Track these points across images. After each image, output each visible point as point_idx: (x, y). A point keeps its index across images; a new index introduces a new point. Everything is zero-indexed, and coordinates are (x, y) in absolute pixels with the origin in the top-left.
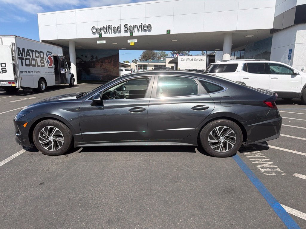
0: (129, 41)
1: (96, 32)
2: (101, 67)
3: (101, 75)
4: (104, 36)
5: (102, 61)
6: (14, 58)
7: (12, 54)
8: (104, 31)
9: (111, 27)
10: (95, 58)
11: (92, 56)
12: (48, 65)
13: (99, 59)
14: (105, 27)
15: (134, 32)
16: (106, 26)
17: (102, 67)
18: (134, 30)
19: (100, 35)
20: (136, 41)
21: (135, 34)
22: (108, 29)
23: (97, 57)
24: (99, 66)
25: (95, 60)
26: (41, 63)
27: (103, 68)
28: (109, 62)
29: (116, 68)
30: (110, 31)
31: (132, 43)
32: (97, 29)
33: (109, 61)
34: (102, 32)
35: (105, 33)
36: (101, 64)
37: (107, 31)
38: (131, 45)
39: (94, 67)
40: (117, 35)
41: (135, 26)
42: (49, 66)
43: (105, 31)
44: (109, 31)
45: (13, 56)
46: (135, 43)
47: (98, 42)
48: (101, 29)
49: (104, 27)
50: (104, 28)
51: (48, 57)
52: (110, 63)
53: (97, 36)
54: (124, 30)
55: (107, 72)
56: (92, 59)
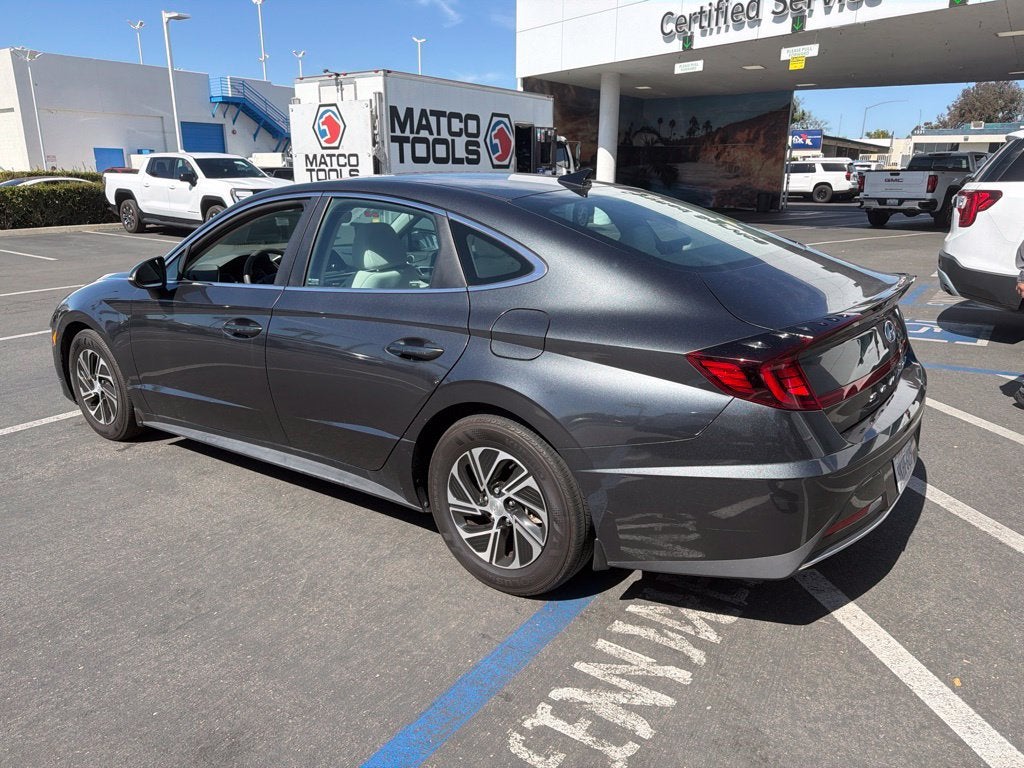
0: (785, 54)
1: (674, 30)
2: (717, 157)
3: (714, 186)
4: (699, 42)
5: (726, 136)
6: (378, 140)
7: (374, 128)
8: (701, 27)
9: (727, 7)
10: (701, 127)
11: (694, 121)
12: (493, 157)
13: (714, 130)
14: (707, 8)
15: (810, 16)
16: (710, 4)
17: (721, 160)
18: (809, 6)
19: (688, 40)
20: (813, 50)
21: (811, 25)
22: (714, 13)
23: (708, 125)
24: (713, 157)
25: (700, 133)
26: (468, 152)
27: (725, 163)
28: (748, 141)
29: (774, 159)
30: (722, 20)
31: (796, 59)
32: (680, 22)
33: (749, 135)
34: (696, 28)
35: (703, 34)
36: (720, 147)
37: (709, 26)
38: (792, 67)
39: (694, 159)
40: (747, 34)
42: (496, 162)
43: (705, 24)
44: (717, 24)
45: (376, 132)
46: (808, 60)
47: (680, 69)
48: (694, 18)
49: (702, 8)
50: (702, 12)
51: (493, 133)
52: (751, 141)
53: (676, 46)
54: (774, 12)
55: (737, 176)
56: (691, 132)
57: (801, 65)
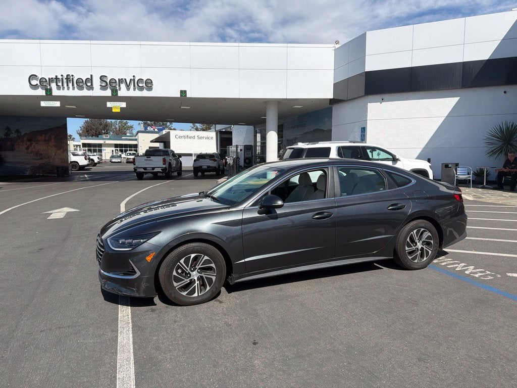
0: (109, 105)
1: (39, 84)
2: (27, 148)
3: (28, 164)
4: (55, 92)
5: (32, 138)
8: (57, 85)
9: (73, 79)
10: (13, 132)
11: (8, 129)
13: (22, 134)
14: (60, 77)
15: (120, 90)
16: (62, 76)
17: (30, 150)
18: (119, 86)
19: (49, 91)
20: (124, 105)
21: (120, 94)
22: (65, 80)
23: (18, 131)
24: (24, 149)
25: (13, 135)
27: (32, 152)
28: (45, 140)
29: (62, 150)
30: (70, 85)
31: (116, 108)
32: (42, 81)
33: (45, 137)
34: (53, 85)
35: (58, 87)
36: (28, 143)
37: (63, 85)
38: (114, 110)
39: (12, 149)
40: (85, 93)
41: (122, 79)
43: (60, 84)
44: (68, 85)
46: (121, 108)
47: (43, 104)
48: (51, 80)
49: (56, 76)
50: (57, 78)
52: (47, 141)
53: (41, 92)
54: (100, 85)
55: (42, 158)
56: (7, 134)
57: (118, 110)
